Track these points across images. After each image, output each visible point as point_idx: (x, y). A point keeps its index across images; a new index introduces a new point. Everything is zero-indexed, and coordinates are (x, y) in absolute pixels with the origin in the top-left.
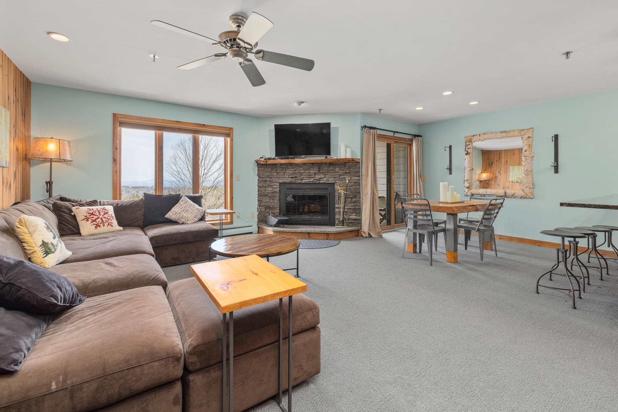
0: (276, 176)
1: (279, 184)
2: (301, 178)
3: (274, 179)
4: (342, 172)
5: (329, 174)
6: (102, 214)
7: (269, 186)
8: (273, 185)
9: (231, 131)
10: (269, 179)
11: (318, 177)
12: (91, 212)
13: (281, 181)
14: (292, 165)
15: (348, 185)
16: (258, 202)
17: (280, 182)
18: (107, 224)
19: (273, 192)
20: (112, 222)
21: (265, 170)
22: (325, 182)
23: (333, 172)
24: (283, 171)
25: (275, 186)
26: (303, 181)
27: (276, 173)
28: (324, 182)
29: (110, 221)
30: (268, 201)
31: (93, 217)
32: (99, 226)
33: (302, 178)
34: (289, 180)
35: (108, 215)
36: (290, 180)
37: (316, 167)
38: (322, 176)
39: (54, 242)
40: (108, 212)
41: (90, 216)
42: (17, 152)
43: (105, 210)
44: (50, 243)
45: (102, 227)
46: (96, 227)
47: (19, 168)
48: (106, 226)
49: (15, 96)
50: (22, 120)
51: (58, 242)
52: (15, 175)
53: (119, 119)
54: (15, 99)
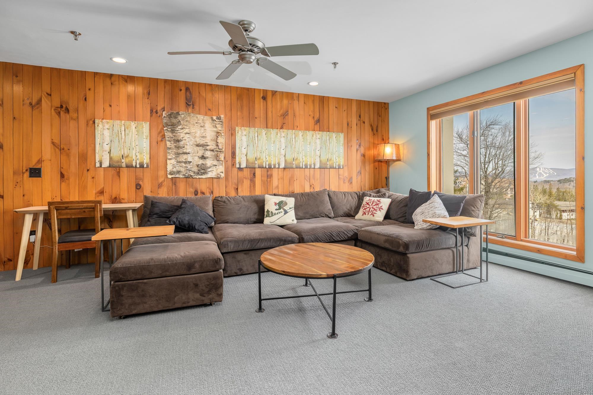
6: (374, 204)
9: (579, 72)
12: (368, 202)
18: (371, 213)
20: (376, 212)
31: (366, 206)
32: (365, 214)
35: (377, 206)
39: (274, 211)
40: (380, 204)
41: (366, 205)
42: (362, 157)
43: (379, 202)
44: (271, 211)
45: (367, 215)
46: (363, 214)
47: (367, 168)
48: (369, 215)
49: (359, 120)
50: (372, 134)
51: (280, 213)
52: (359, 173)
53: (431, 112)
54: (359, 123)
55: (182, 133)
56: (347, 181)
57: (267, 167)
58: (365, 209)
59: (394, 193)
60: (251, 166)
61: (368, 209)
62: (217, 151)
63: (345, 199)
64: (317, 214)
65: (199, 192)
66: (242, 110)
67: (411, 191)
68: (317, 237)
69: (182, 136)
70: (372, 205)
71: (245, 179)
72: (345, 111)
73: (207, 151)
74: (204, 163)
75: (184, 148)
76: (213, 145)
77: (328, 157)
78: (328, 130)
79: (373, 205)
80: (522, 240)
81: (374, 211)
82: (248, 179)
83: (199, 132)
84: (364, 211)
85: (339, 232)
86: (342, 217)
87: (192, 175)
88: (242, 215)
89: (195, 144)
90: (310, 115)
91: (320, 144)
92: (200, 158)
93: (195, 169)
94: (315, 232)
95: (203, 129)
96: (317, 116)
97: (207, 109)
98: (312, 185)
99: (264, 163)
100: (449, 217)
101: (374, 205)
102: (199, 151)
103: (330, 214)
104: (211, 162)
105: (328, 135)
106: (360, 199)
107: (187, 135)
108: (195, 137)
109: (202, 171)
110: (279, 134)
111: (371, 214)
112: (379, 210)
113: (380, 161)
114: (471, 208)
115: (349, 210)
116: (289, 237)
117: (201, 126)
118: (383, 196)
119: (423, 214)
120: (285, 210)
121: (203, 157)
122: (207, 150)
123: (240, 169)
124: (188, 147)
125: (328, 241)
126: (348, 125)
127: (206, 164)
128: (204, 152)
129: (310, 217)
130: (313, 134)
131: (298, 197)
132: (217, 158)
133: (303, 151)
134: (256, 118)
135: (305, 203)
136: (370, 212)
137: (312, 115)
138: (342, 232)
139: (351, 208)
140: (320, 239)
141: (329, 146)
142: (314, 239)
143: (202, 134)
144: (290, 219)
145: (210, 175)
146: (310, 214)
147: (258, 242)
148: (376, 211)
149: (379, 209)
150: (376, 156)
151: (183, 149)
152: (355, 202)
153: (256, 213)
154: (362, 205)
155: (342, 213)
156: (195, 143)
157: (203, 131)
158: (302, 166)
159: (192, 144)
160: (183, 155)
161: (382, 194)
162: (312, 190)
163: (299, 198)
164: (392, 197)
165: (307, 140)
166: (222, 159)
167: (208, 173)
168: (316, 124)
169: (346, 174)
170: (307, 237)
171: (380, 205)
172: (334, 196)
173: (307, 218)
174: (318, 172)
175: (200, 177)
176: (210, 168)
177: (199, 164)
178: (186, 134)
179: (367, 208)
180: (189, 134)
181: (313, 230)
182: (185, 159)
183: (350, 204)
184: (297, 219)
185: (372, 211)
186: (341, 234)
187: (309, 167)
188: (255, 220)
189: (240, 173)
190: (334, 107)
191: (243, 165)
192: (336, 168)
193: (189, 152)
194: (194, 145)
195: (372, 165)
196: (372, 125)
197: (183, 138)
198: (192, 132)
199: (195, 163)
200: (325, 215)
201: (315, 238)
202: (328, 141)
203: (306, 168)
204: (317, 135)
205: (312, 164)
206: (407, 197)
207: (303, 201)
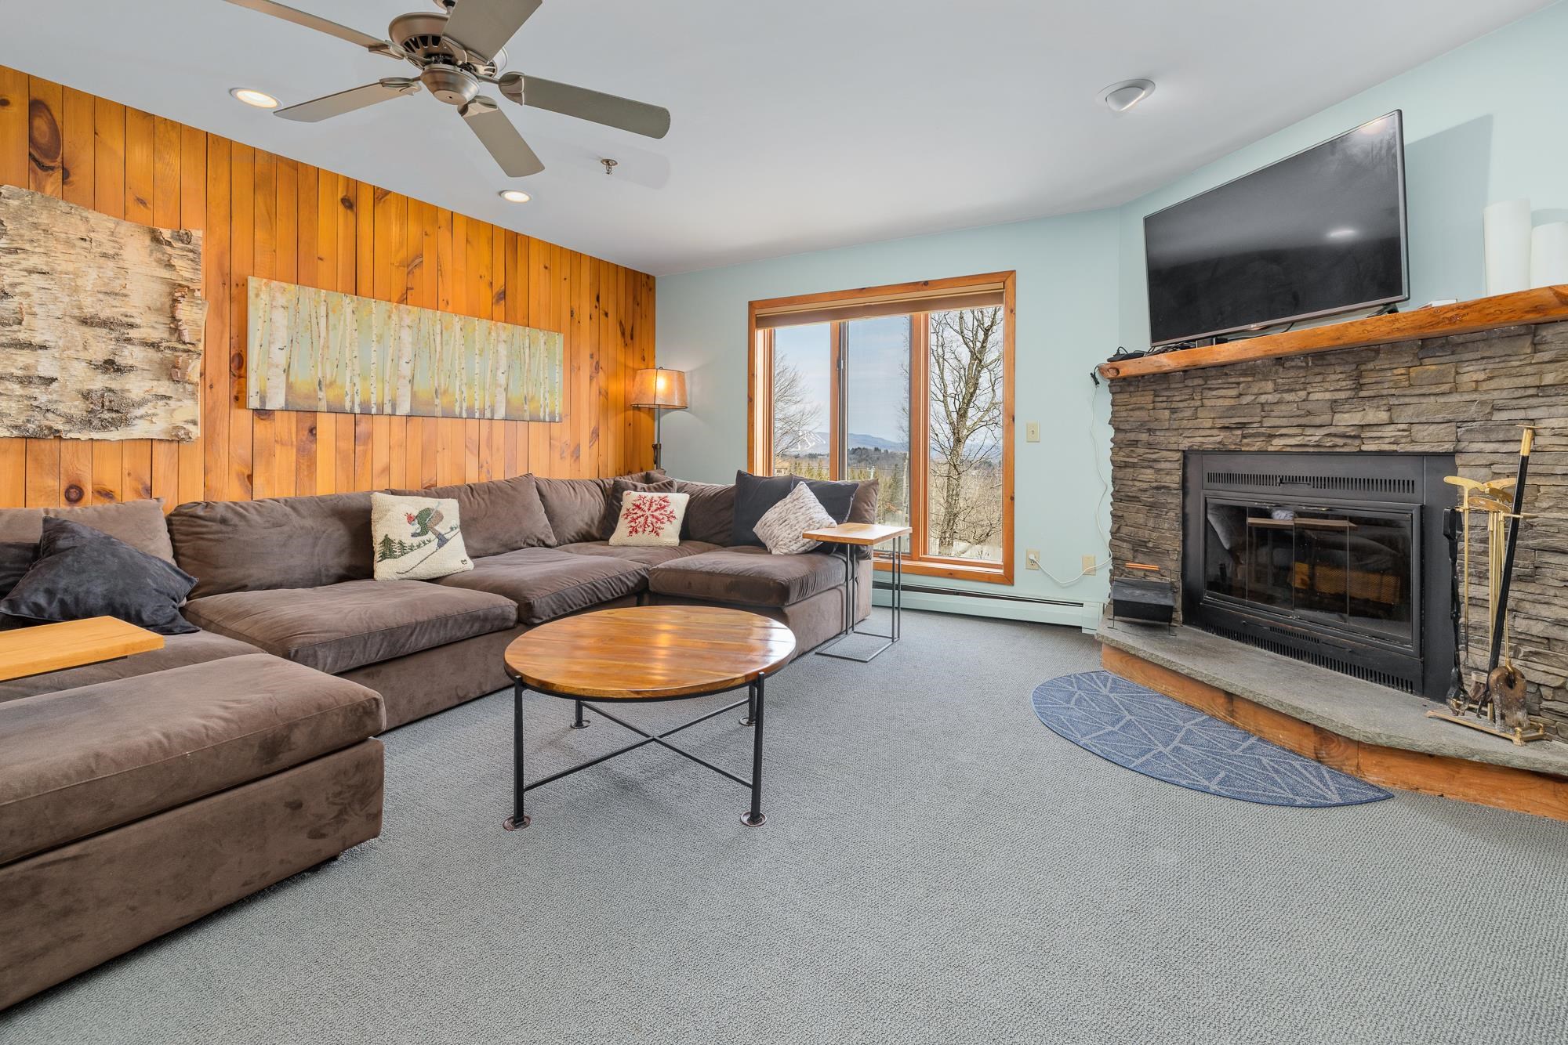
0: (1166, 425)
1: (1178, 455)
2: (1262, 430)
3: (1160, 437)
4: (1506, 382)
5: (1415, 400)
6: (654, 507)
7: (1146, 464)
8: (1155, 461)
9: (1009, 282)
10: (1144, 437)
11: (1347, 419)
13: (1185, 444)
14: (1226, 374)
15: (1530, 469)
16: (1114, 522)
17: (1182, 447)
18: (650, 529)
19: (1158, 488)
20: (662, 526)
21: (1134, 400)
22: (1394, 447)
23: (1445, 388)
24: (1193, 403)
25: (1163, 465)
26: (1276, 441)
27: (1167, 412)
28: (1387, 448)
29: (659, 525)
30: (1141, 521)
31: (636, 513)
32: (636, 532)
33: (1269, 431)
34: (1213, 439)
35: (662, 511)
36: (1219, 439)
37: (1339, 369)
38: (1375, 415)
39: (408, 541)
40: (666, 506)
41: (633, 510)
42: (601, 397)
43: (664, 501)
44: (397, 541)
45: (640, 533)
46: (631, 532)
47: (612, 422)
48: (647, 533)
49: (596, 307)
50: (623, 344)
51: (425, 544)
52: (595, 434)
53: (757, 312)
54: (595, 313)
55: (10, 266)
56: (567, 454)
57: (357, 410)
58: (634, 520)
59: (688, 482)
60: (304, 405)
61: (642, 520)
62: (174, 349)
63: (576, 497)
64: (518, 538)
65: (88, 490)
66: (271, 225)
67: (741, 477)
68: (564, 599)
69: (8, 281)
70: (649, 509)
71: (278, 447)
72: (565, 278)
73: (129, 347)
74: (114, 385)
75: (20, 323)
76: (157, 326)
77: (525, 393)
78: (526, 321)
79: (652, 509)
80: (921, 560)
81: (656, 522)
82: (292, 445)
83: (93, 274)
84: (633, 524)
85: (610, 578)
86: (571, 542)
87: (60, 427)
88: (299, 561)
89: (74, 317)
90: (481, 277)
91: (508, 357)
92: (97, 367)
93: (76, 407)
94: (558, 587)
95: (111, 264)
96: (499, 285)
97: (130, 198)
98: (485, 464)
99: (348, 399)
100: (835, 524)
101: (656, 510)
102: (91, 340)
103: (549, 537)
104: (148, 385)
105: (527, 334)
106: (608, 496)
107: (35, 276)
108: (76, 290)
109: (107, 415)
110: (395, 317)
111: (652, 531)
112: (669, 520)
113: (637, 408)
114: (864, 506)
115: (587, 524)
116: (495, 607)
117: (105, 255)
118: (668, 487)
119: (785, 523)
120: (440, 534)
121: (110, 366)
122: (128, 340)
123: (262, 413)
124: (38, 323)
125: (586, 603)
126: (572, 316)
127: (123, 391)
128: (113, 347)
129: (499, 550)
130: (490, 329)
131: (463, 495)
132: (172, 371)
133: (463, 372)
134: (321, 259)
135: (486, 514)
136: (648, 526)
137: (487, 279)
138: (616, 578)
139: (592, 520)
140: (570, 602)
141: (529, 364)
143: (105, 285)
144: (455, 557)
145: (140, 429)
146: (502, 540)
147: (411, 634)
148: (662, 523)
149: (668, 517)
151: (15, 327)
152: (599, 503)
153: (343, 551)
154: (623, 511)
155: (573, 534)
156: (76, 312)
157: (111, 274)
158: (461, 413)
159: (58, 314)
160: (13, 350)
161: (663, 484)
162: (486, 478)
163: (466, 500)
164: (686, 489)
165: (474, 342)
166: (195, 376)
167: (135, 422)
168: (498, 301)
169: (567, 437)
170: (541, 602)
171: (669, 509)
172: (551, 491)
174: (499, 428)
175: (96, 435)
176: (142, 403)
177: (89, 392)
178: (30, 272)
179: (638, 517)
180: (46, 276)
181: (550, 578)
182: (26, 368)
183: (589, 511)
184: (472, 557)
185: (652, 524)
186: (615, 583)
187: (477, 415)
188: (341, 571)
189: (261, 427)
190: (542, 266)
191: (276, 401)
192: (544, 421)
193: (47, 344)
194: (67, 319)
195: (622, 416)
196: (623, 322)
197: (14, 285)
198: (59, 269)
199: (73, 386)
200: (535, 540)
201: (559, 601)
202: (527, 351)
203: (471, 417)
204: (501, 332)
205: (486, 407)
206: (731, 489)
207: (477, 506)
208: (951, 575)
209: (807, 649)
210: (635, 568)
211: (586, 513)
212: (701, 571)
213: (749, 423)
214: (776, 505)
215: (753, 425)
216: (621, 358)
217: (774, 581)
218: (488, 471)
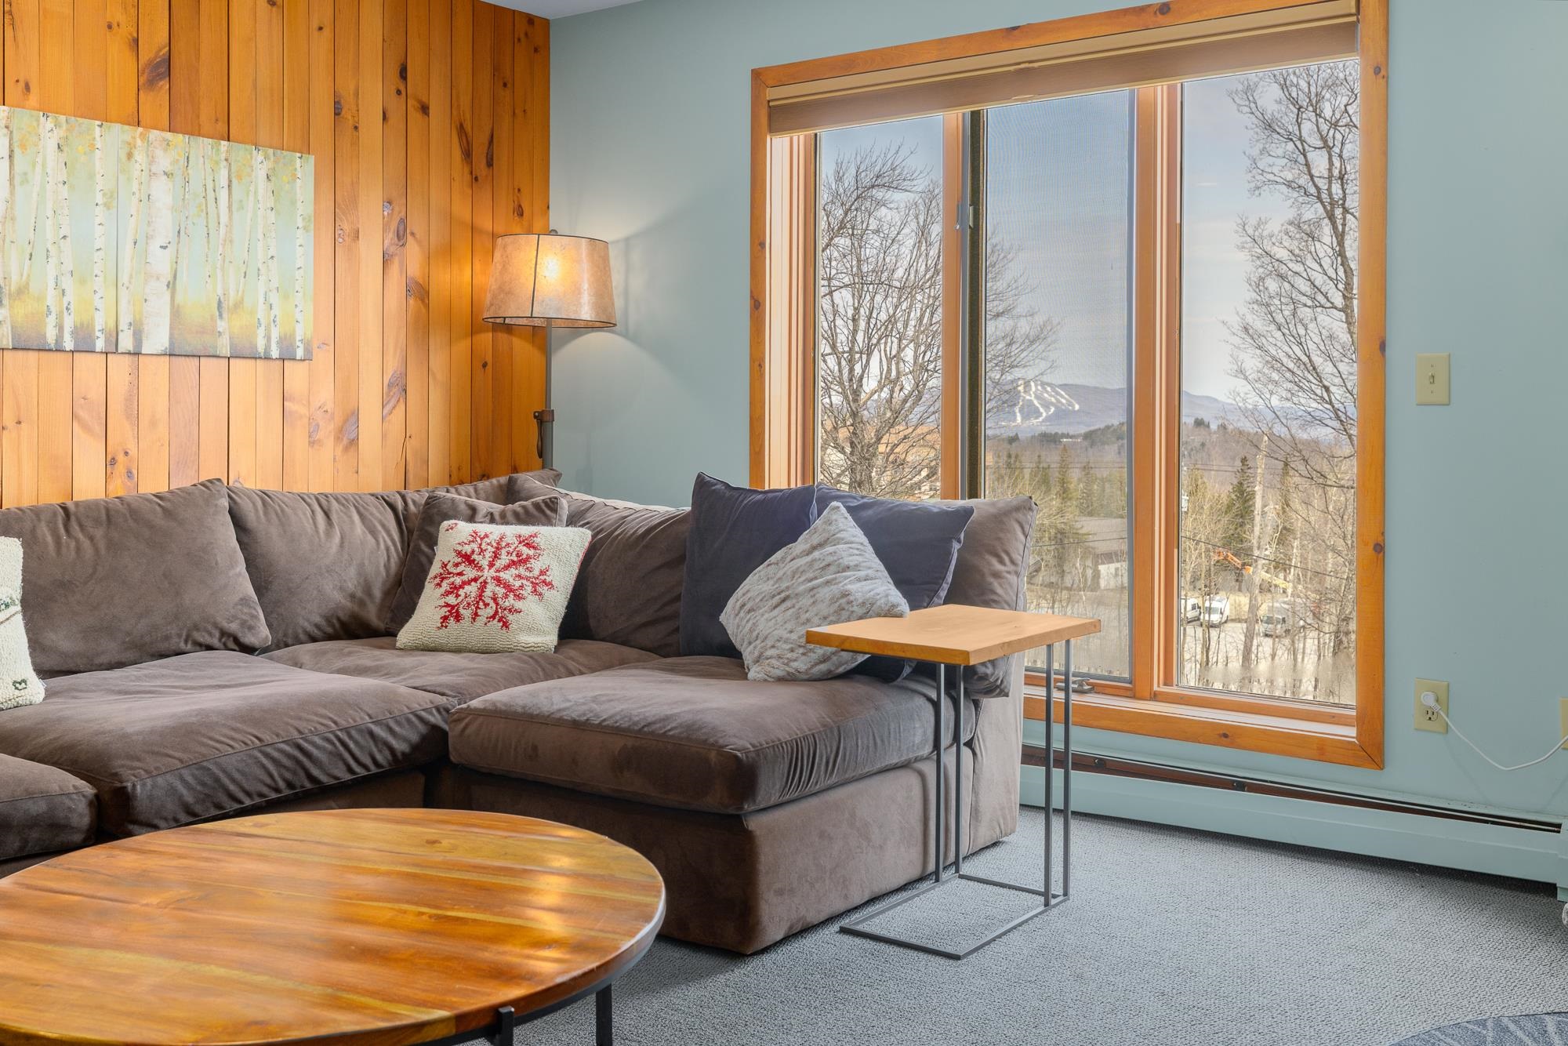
6: (504, 559)
12: (467, 549)
18: (490, 611)
20: (518, 605)
29: (511, 601)
31: (460, 574)
32: (458, 617)
35: (522, 570)
40: (537, 557)
41: (457, 565)
42: (411, 301)
43: (528, 545)
45: (466, 621)
46: (445, 618)
47: (439, 360)
48: (481, 620)
49: (399, 92)
50: (467, 177)
52: (398, 388)
53: (771, 93)
54: (396, 106)
56: (327, 432)
58: (454, 589)
59: (597, 500)
61: (472, 589)
63: (329, 534)
64: (173, 630)
67: (703, 487)
68: (217, 780)
70: (491, 565)
72: (321, 29)
77: (220, 292)
78: (221, 127)
79: (498, 564)
80: (1155, 697)
81: (506, 596)
84: (451, 600)
85: (347, 730)
86: (314, 640)
90: (110, 27)
91: (175, 209)
94: (203, 750)
96: (155, 39)
98: (121, 458)
100: (911, 610)
101: (507, 567)
103: (250, 628)
105: (223, 156)
106: (410, 532)
111: (493, 617)
113: (504, 327)
114: (989, 564)
115: (352, 596)
116: (30, 795)
118: (545, 512)
119: (788, 604)
125: (277, 790)
126: (337, 113)
129: (123, 658)
130: (131, 145)
131: (44, 531)
133: (65, 245)
135: (94, 573)
136: (486, 605)
137: (127, 29)
138: (360, 731)
139: (368, 590)
140: (232, 787)
141: (229, 226)
142: (199, 788)
146: (128, 634)
148: (519, 597)
149: (535, 585)
150: (489, 296)
152: (388, 549)
154: (435, 569)
155: (318, 619)
158: (60, 338)
161: (537, 506)
162: (119, 488)
163: (49, 539)
164: (590, 517)
165: (91, 176)
168: (151, 83)
169: (325, 394)
170: (154, 786)
171: (537, 566)
172: (269, 520)
173: (104, 659)
174: (155, 374)
179: (464, 583)
181: (186, 732)
183: (361, 565)
184: (44, 673)
185: (495, 599)
186: (356, 743)
187: (100, 345)
192: (267, 358)
195: (464, 346)
196: (468, 127)
200: (217, 635)
201: (204, 784)
202: (223, 195)
203: (84, 347)
204: (159, 153)
205: (123, 326)
206: (682, 519)
207: (73, 553)
208: (1226, 736)
209: (813, 917)
210: (416, 707)
211: (352, 572)
212: (560, 719)
213: (752, 360)
214: (773, 559)
215: (761, 366)
216: (461, 209)
217: (719, 749)
218: (129, 474)
